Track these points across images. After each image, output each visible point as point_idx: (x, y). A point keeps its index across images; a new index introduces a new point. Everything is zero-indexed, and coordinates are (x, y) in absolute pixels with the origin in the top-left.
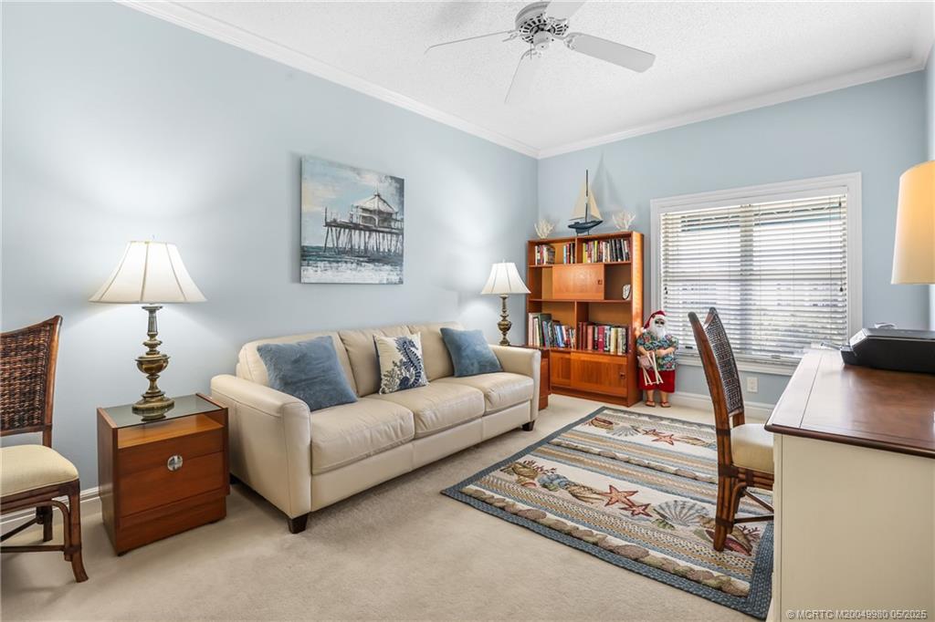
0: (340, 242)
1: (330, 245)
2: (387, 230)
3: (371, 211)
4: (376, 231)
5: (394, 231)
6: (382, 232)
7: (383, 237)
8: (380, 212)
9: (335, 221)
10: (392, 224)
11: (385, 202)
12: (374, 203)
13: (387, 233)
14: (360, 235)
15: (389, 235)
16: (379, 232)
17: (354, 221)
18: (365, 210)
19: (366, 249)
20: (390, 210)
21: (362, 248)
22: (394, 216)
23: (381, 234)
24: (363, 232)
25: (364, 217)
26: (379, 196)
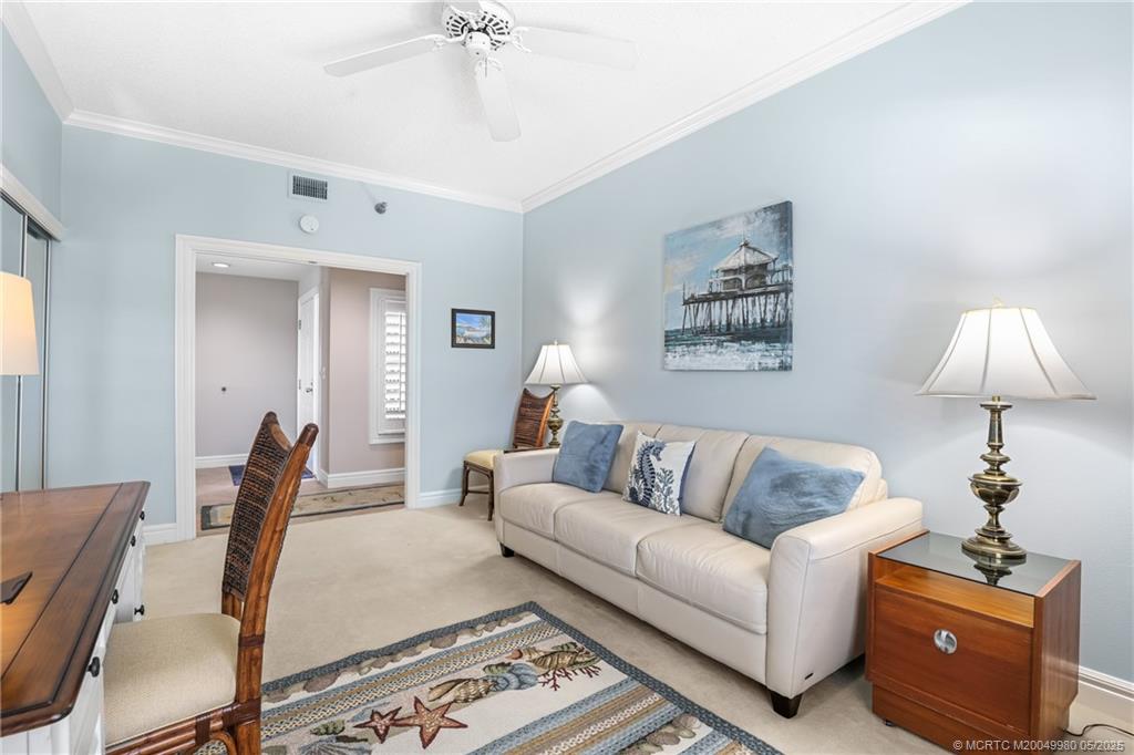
0: (698, 320)
1: (688, 326)
2: (760, 290)
3: (734, 271)
4: (741, 296)
5: (770, 289)
6: (753, 295)
7: (754, 302)
8: (748, 268)
9: (693, 296)
10: (768, 280)
11: (755, 250)
12: (739, 258)
13: (759, 294)
14: (721, 308)
15: (762, 298)
16: (747, 296)
17: (714, 291)
18: (726, 272)
19: (729, 324)
20: (763, 259)
21: (724, 323)
22: (770, 267)
23: (750, 299)
24: (724, 302)
25: (726, 281)
26: (746, 245)
